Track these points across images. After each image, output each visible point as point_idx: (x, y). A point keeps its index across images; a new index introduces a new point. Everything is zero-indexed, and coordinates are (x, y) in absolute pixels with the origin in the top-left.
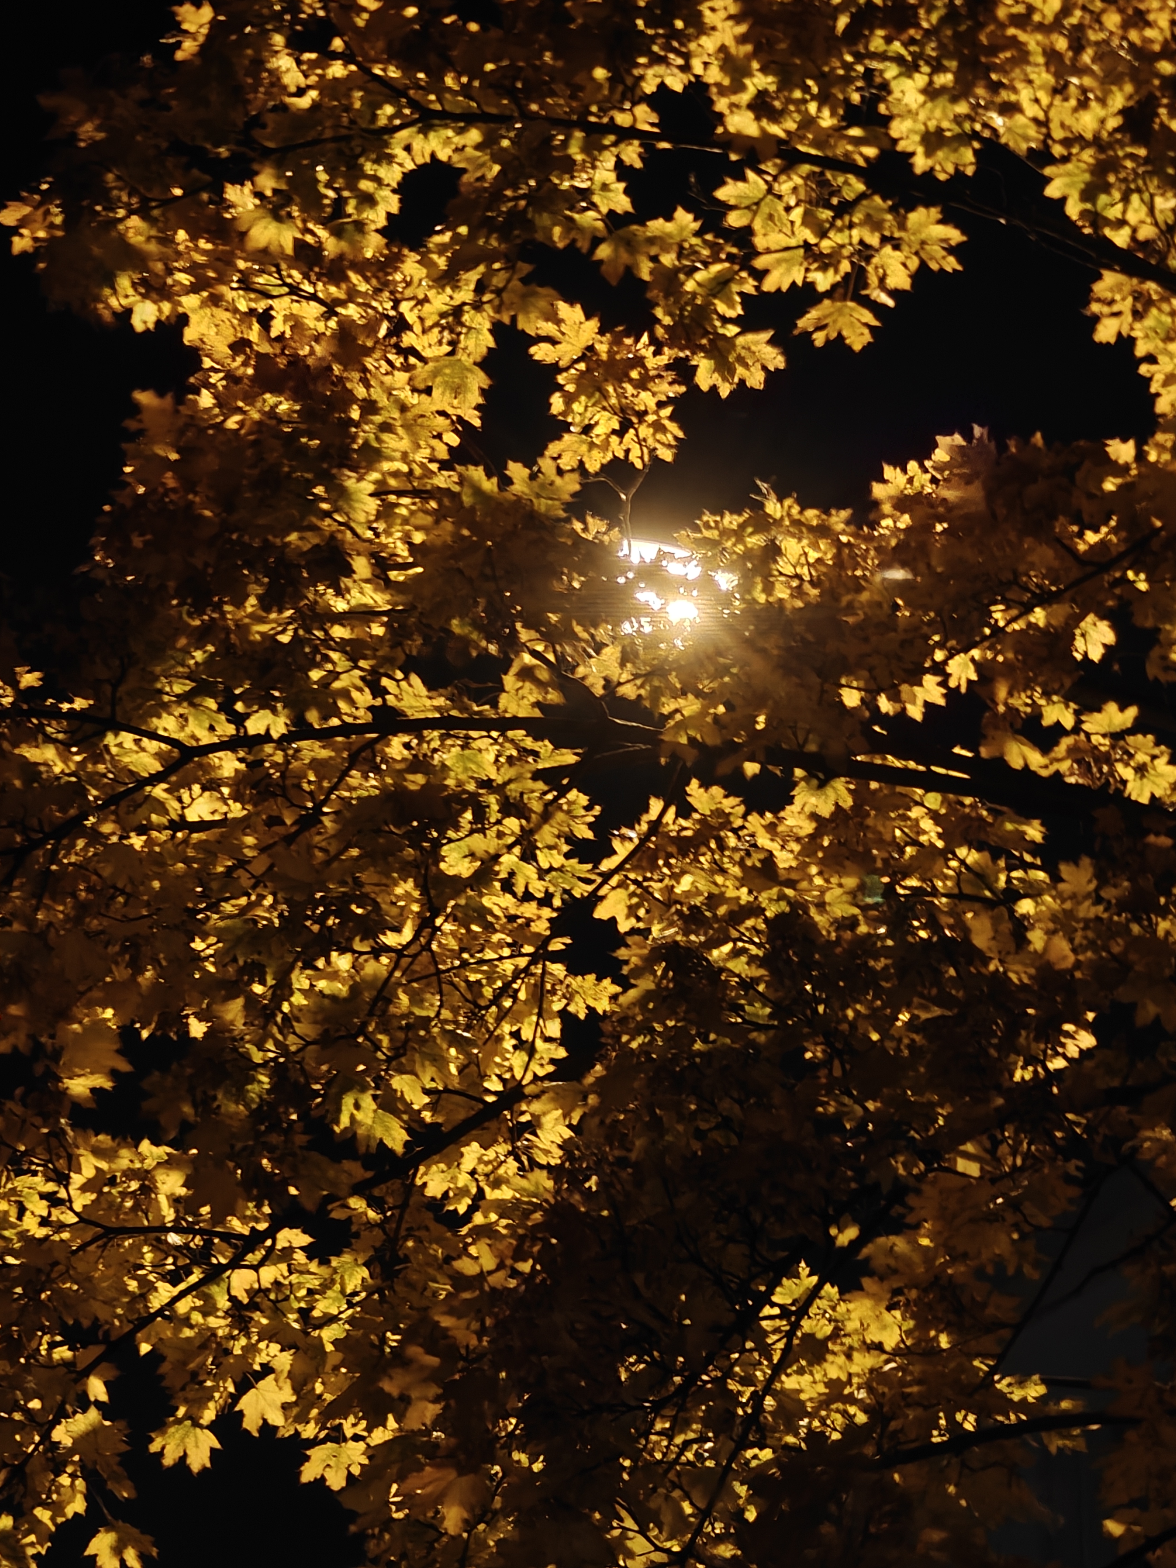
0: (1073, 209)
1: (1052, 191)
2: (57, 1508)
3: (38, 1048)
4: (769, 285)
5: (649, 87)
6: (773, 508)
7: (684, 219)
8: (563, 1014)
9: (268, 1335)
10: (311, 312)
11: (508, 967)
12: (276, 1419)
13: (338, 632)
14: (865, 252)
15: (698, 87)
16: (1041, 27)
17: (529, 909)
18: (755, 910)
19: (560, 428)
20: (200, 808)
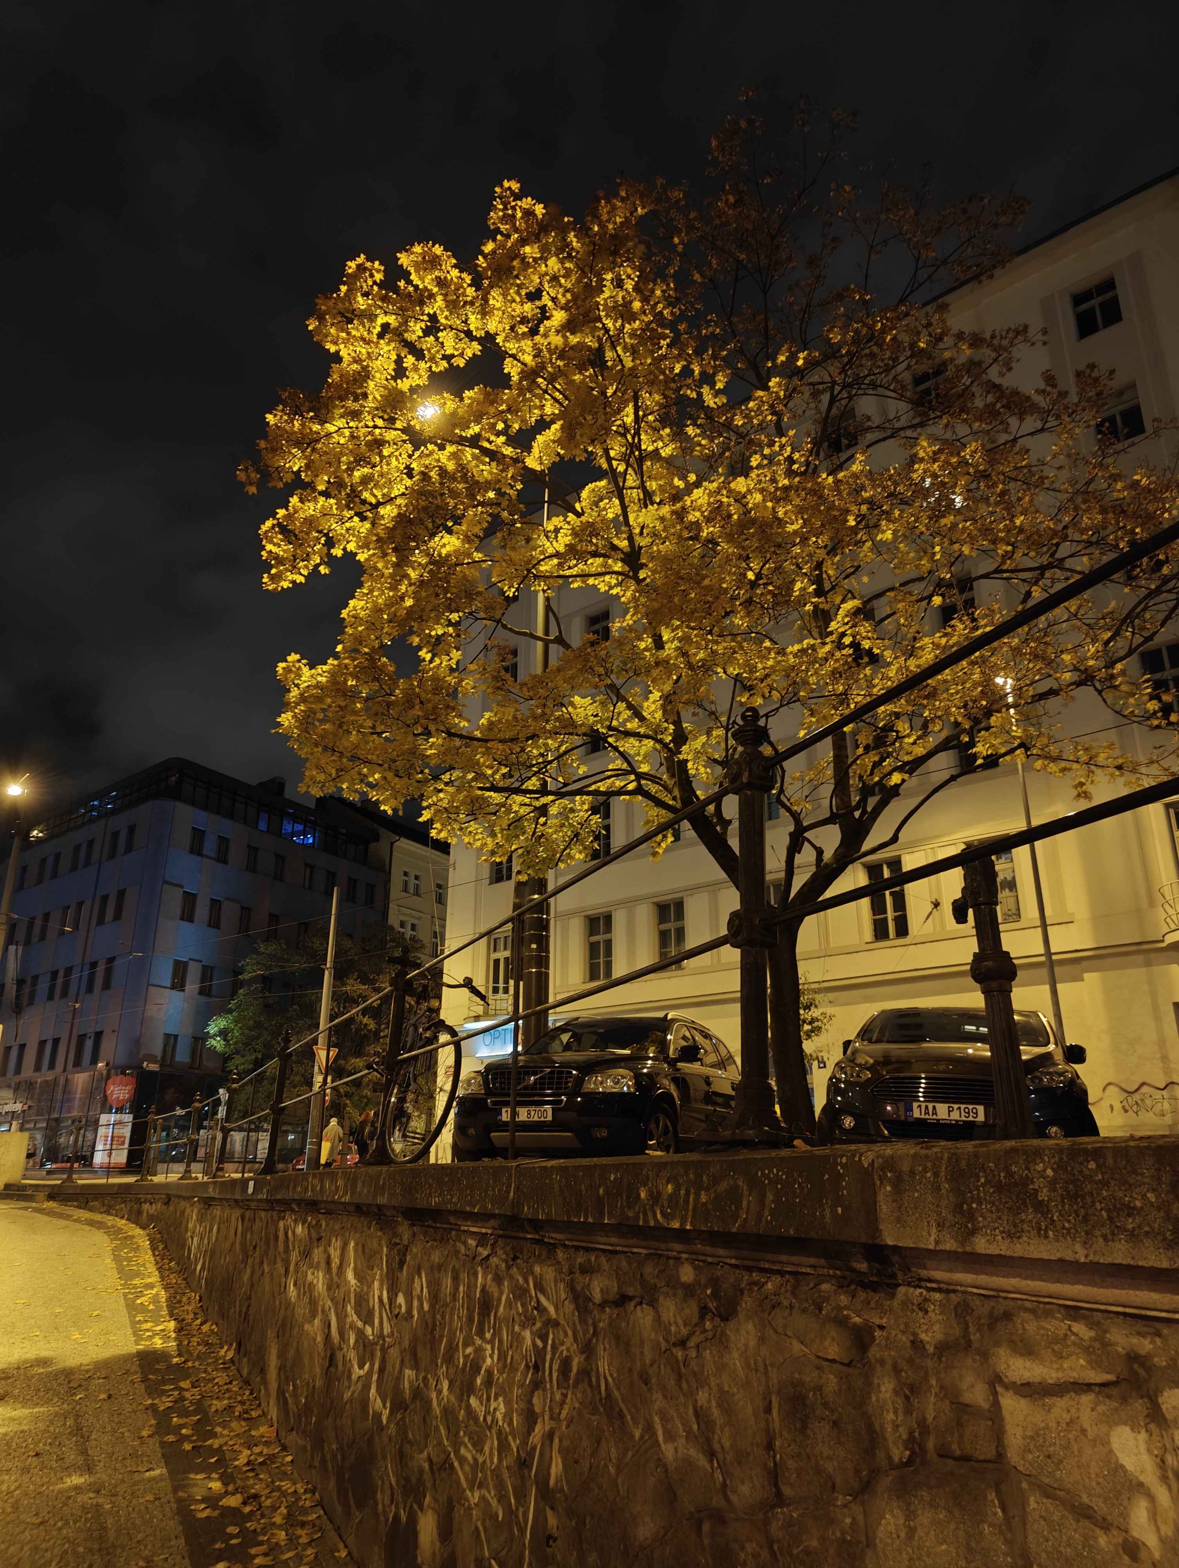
0: (501, 345)
1: (497, 341)
2: (314, 561)
3: (312, 481)
4: (446, 353)
5: (426, 312)
6: (445, 395)
7: (432, 338)
8: (404, 485)
9: (352, 535)
10: (363, 350)
11: (395, 475)
12: (352, 549)
14: (464, 348)
20: (342, 441)
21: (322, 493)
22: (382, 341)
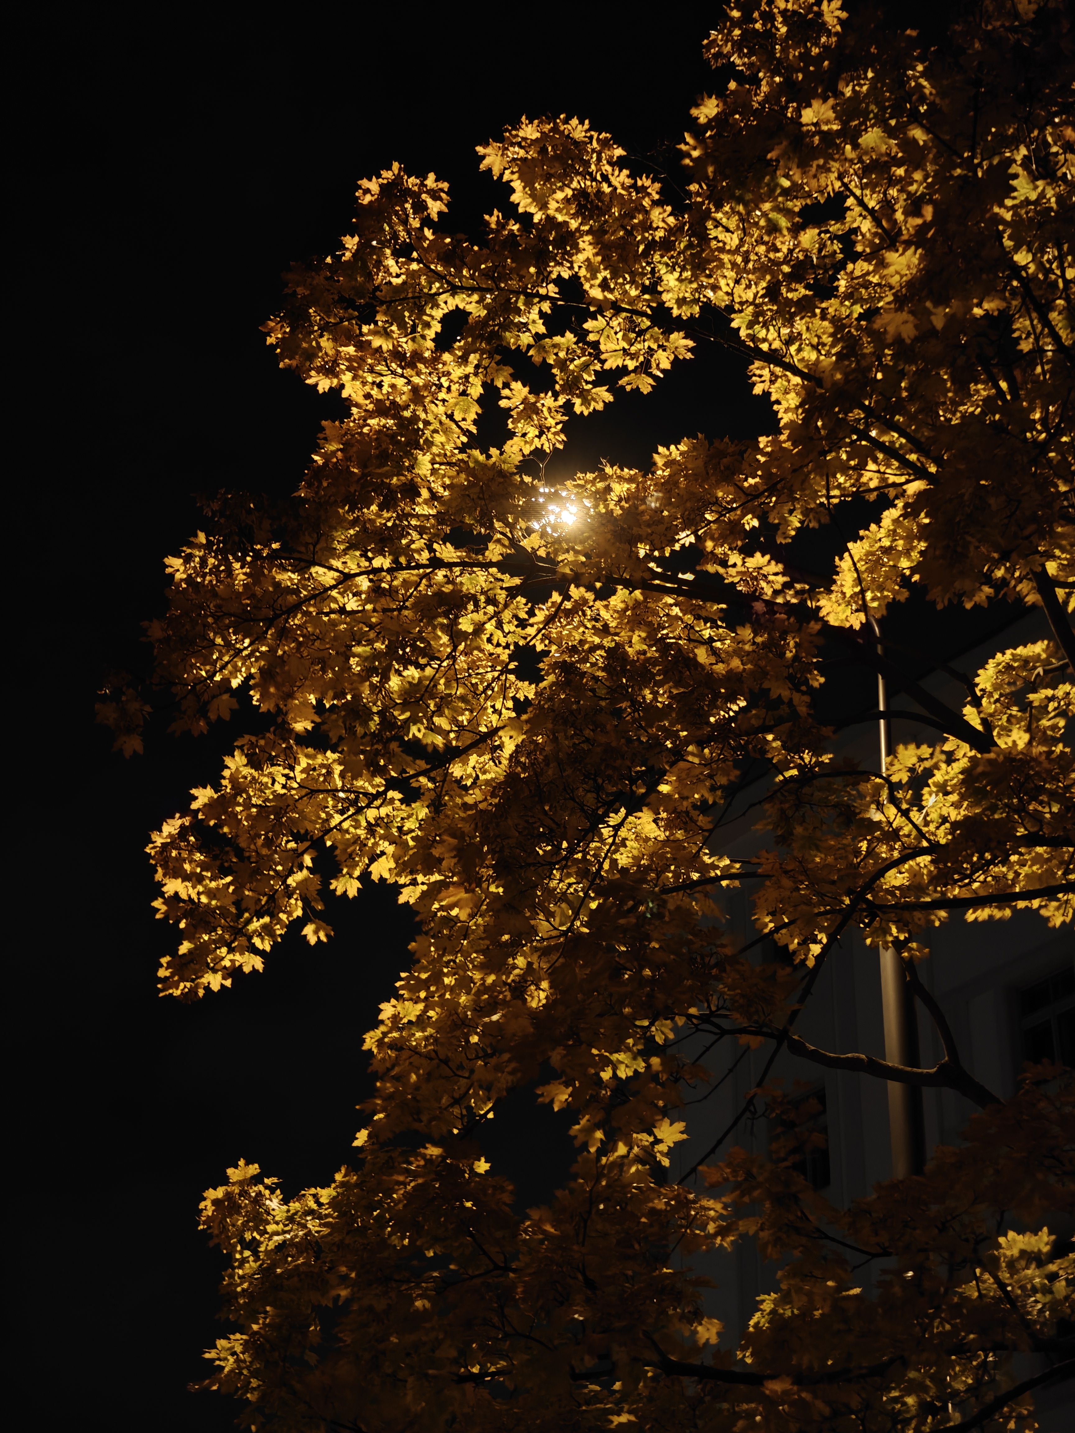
0: (743, 333)
1: (734, 325)
2: (289, 914)
3: (279, 711)
4: (607, 366)
5: (554, 276)
6: (608, 470)
7: (570, 337)
8: (514, 699)
9: (383, 837)
10: (400, 382)
11: (489, 676)
12: (386, 875)
13: (414, 522)
14: (651, 351)
15: (575, 278)
16: (729, 252)
17: (499, 650)
18: (600, 647)
19: (511, 435)
20: (352, 604)
21: (307, 740)
22: (446, 357)
